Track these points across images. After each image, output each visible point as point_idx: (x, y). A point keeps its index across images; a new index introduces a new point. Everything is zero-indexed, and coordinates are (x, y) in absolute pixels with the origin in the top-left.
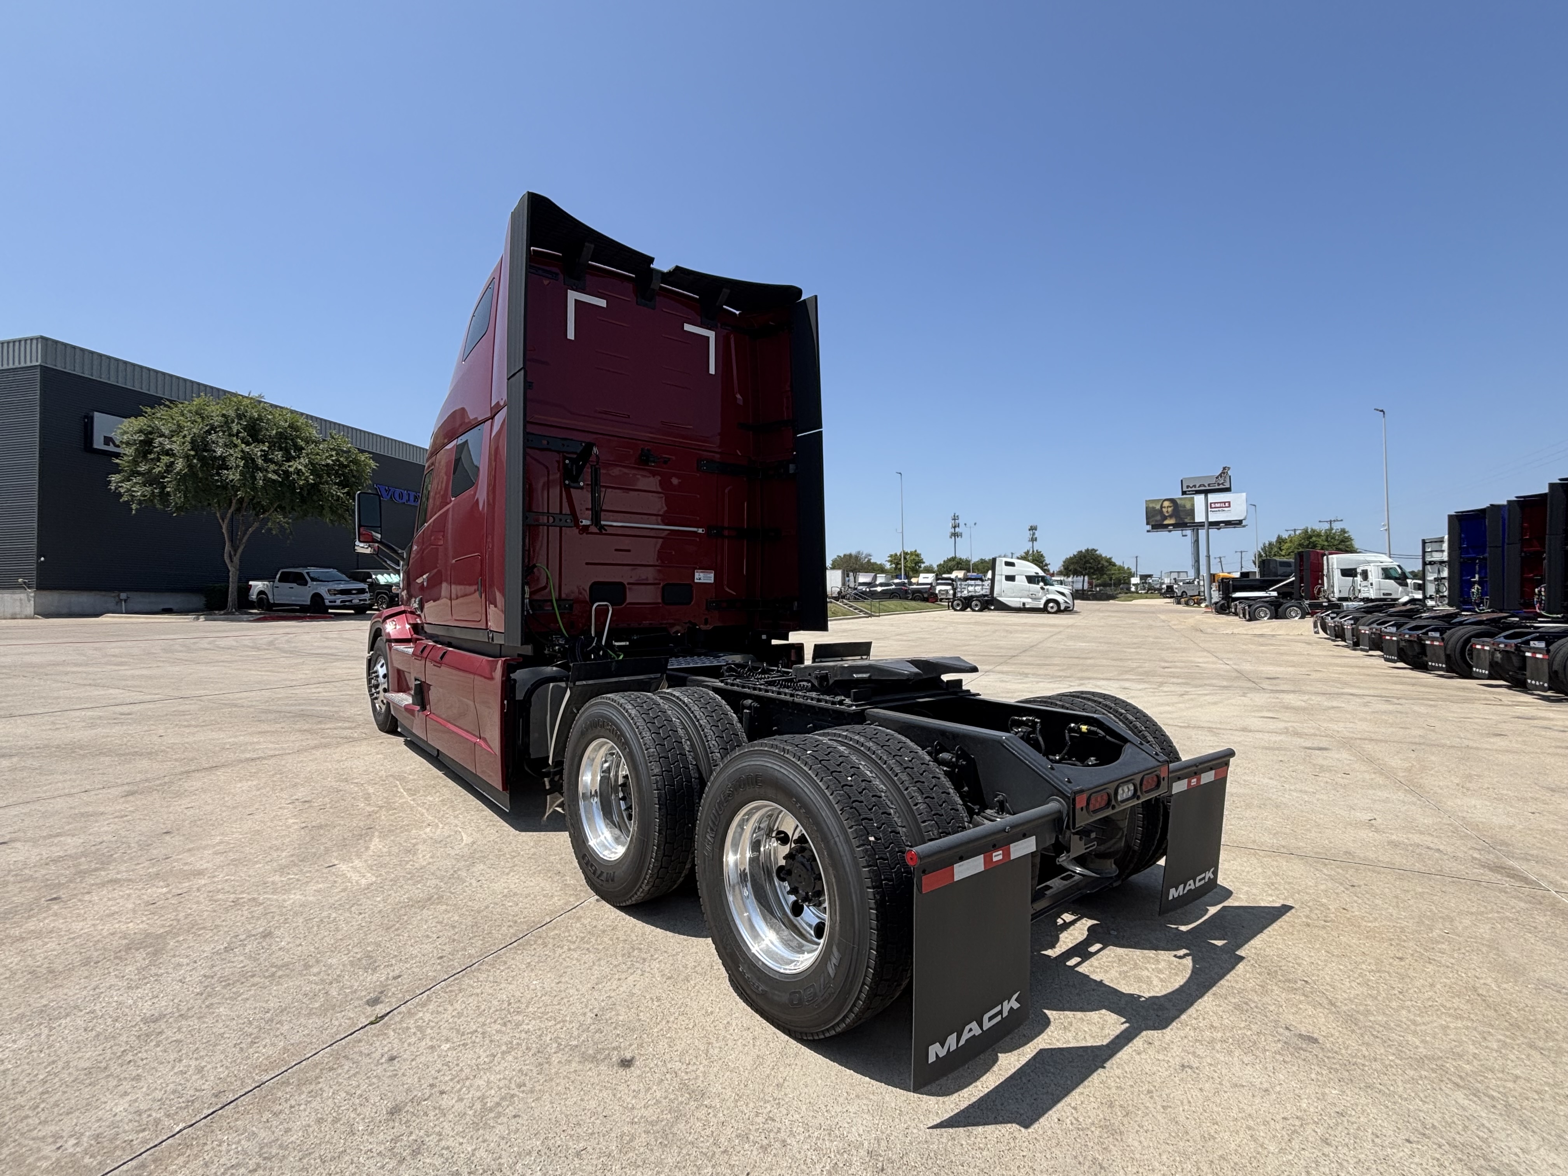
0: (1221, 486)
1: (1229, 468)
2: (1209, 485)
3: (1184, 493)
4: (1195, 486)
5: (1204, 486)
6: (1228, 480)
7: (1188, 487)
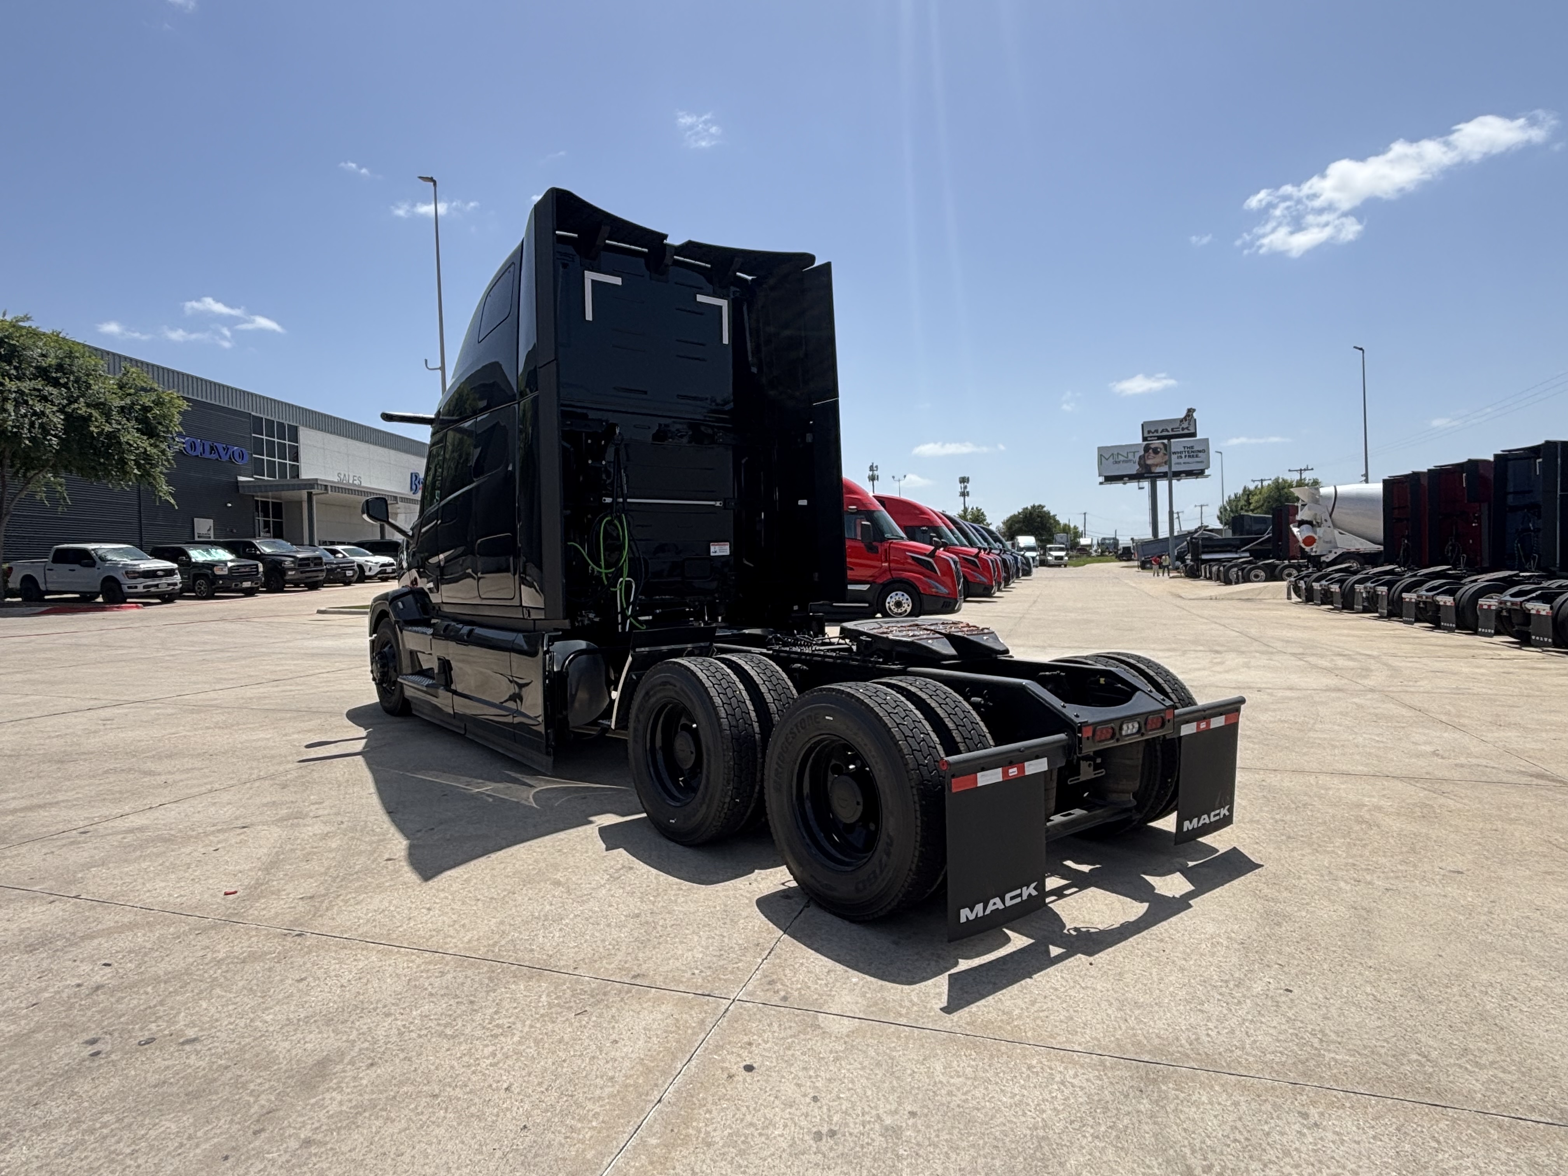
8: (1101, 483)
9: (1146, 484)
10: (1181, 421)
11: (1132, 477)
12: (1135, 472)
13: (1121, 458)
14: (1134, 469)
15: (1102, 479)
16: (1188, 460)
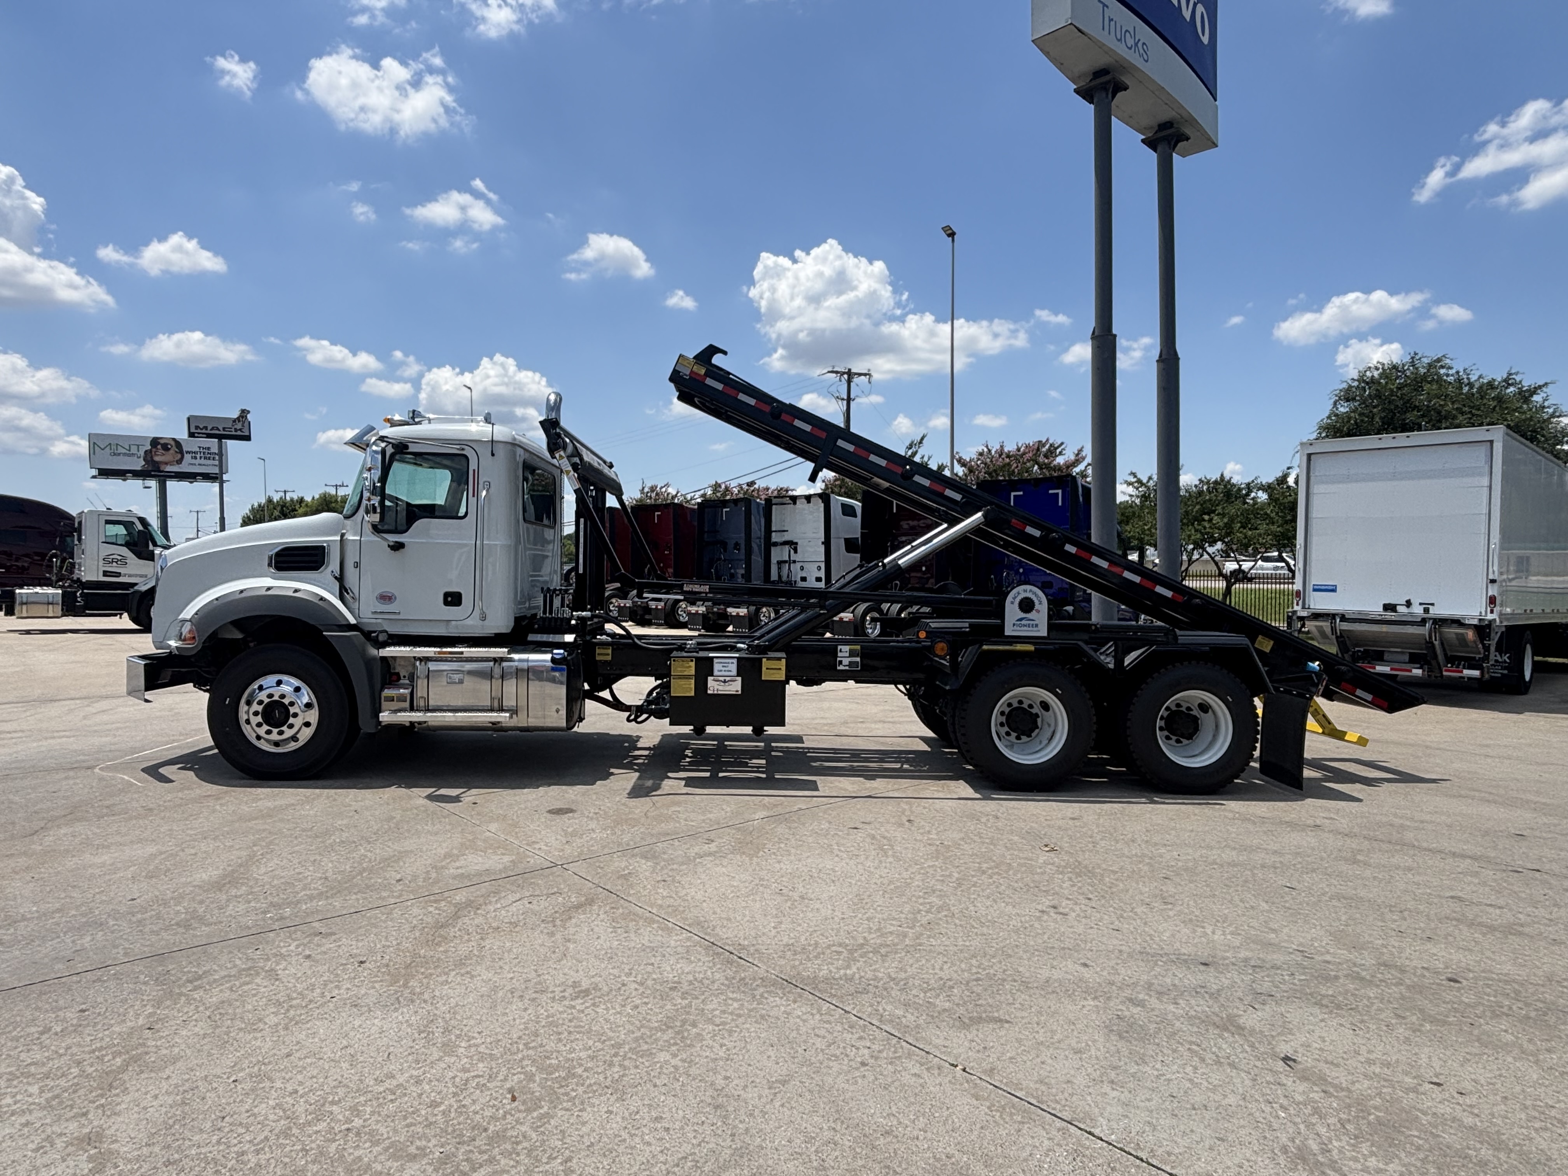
0: (239, 433)
1: (249, 412)
2: (224, 429)
3: (191, 435)
4: (206, 428)
5: (218, 429)
6: (247, 424)
7: (197, 427)
8: (94, 477)
9: (153, 483)
10: (234, 421)
11: (137, 474)
12: (138, 468)
13: (121, 450)
14: (138, 464)
15: (94, 472)
16: (203, 461)
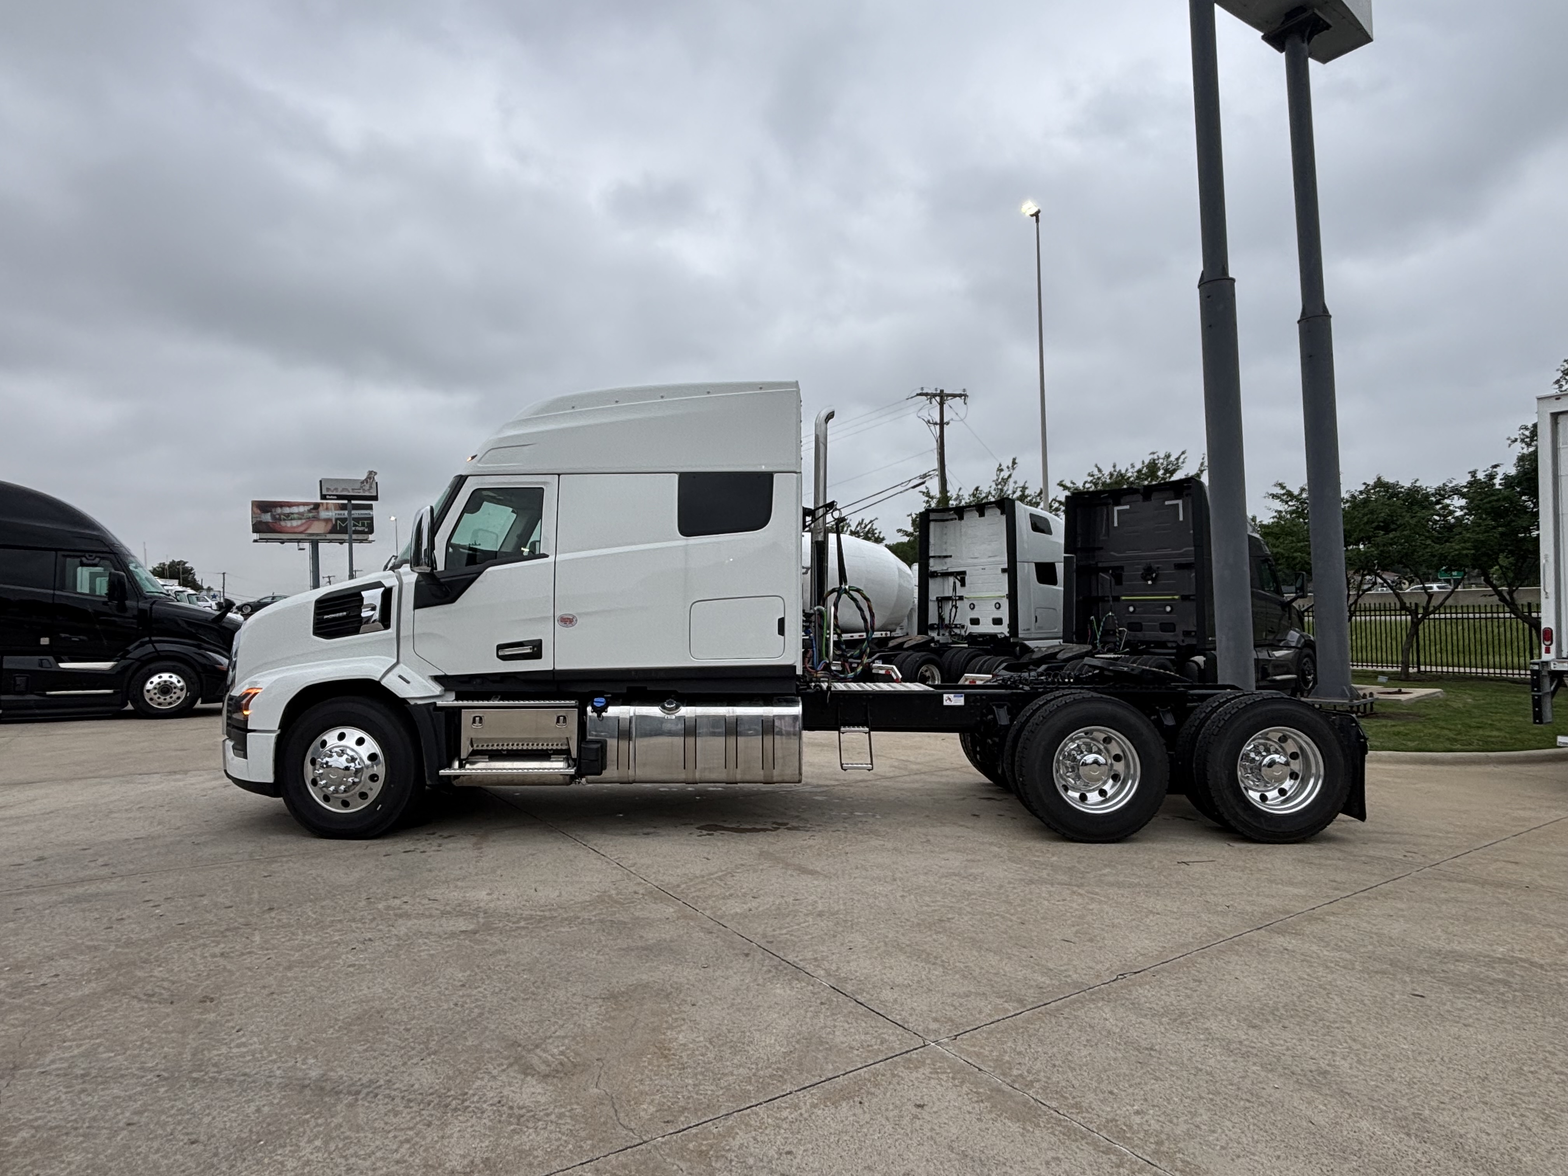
0: (367, 494)
1: (376, 473)
2: (353, 490)
3: (323, 497)
4: (336, 489)
5: (348, 490)
6: (374, 486)
7: (328, 489)
8: (255, 541)
9: (307, 547)
10: (362, 482)
15: (256, 536)
